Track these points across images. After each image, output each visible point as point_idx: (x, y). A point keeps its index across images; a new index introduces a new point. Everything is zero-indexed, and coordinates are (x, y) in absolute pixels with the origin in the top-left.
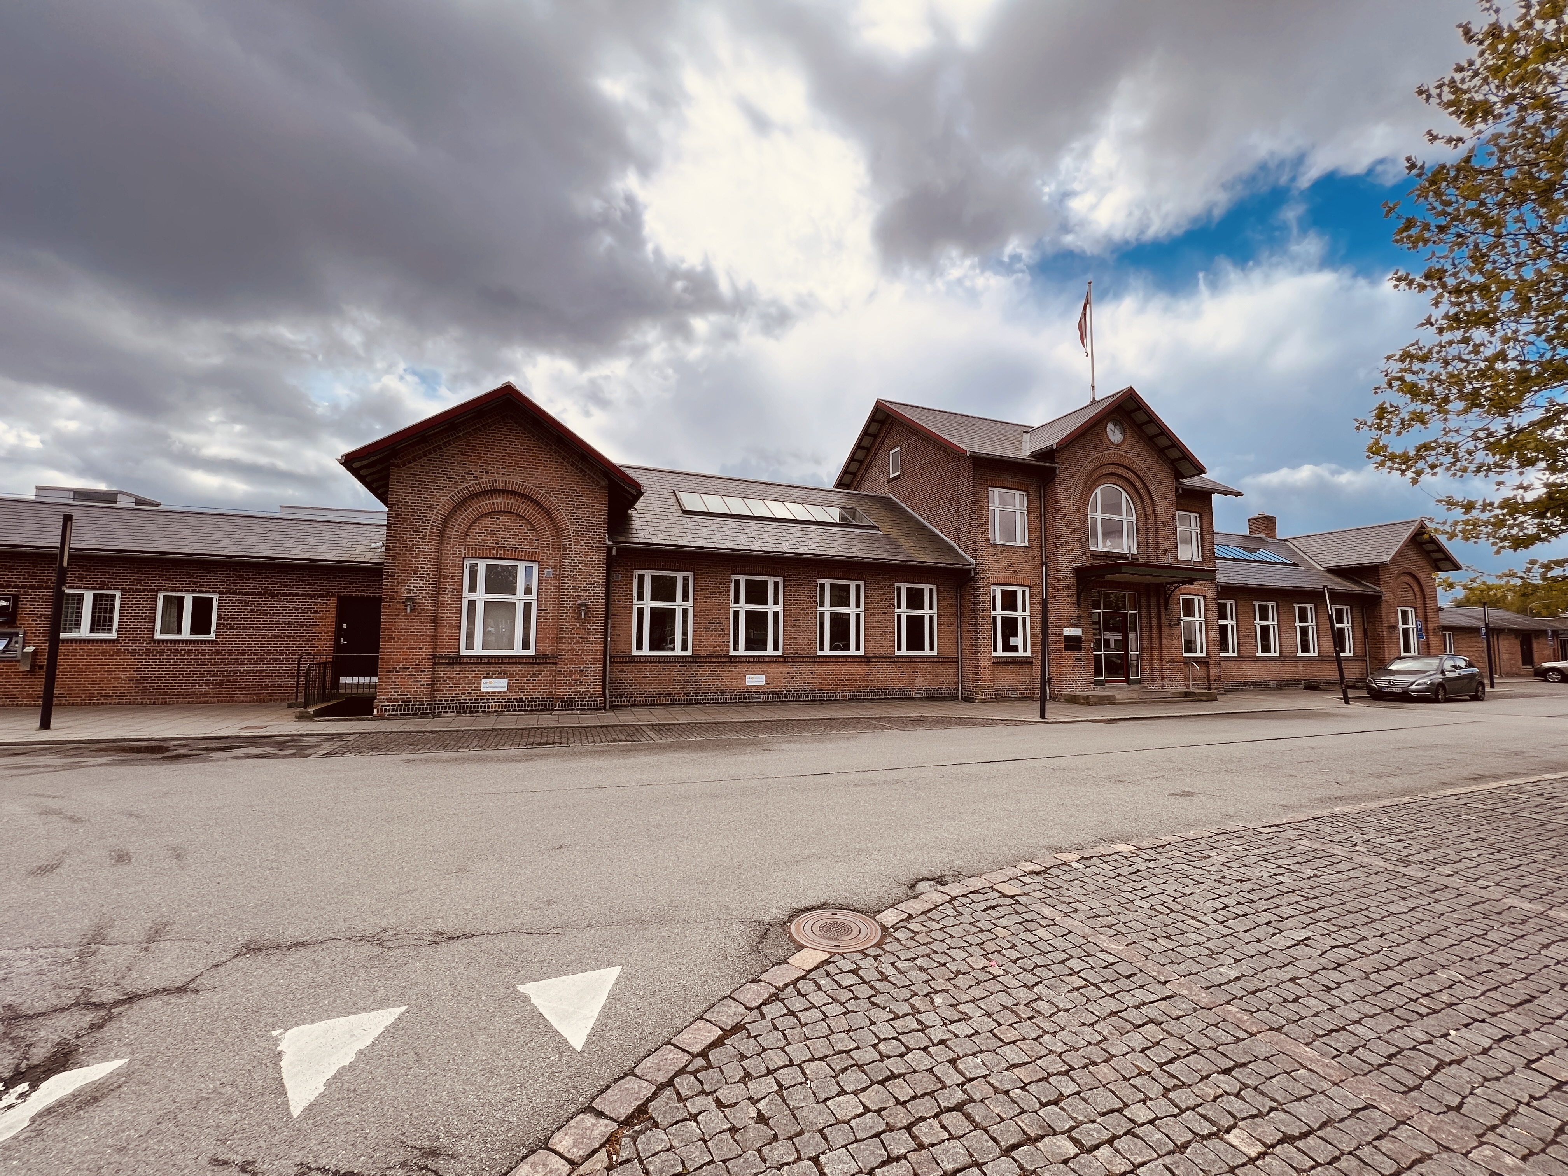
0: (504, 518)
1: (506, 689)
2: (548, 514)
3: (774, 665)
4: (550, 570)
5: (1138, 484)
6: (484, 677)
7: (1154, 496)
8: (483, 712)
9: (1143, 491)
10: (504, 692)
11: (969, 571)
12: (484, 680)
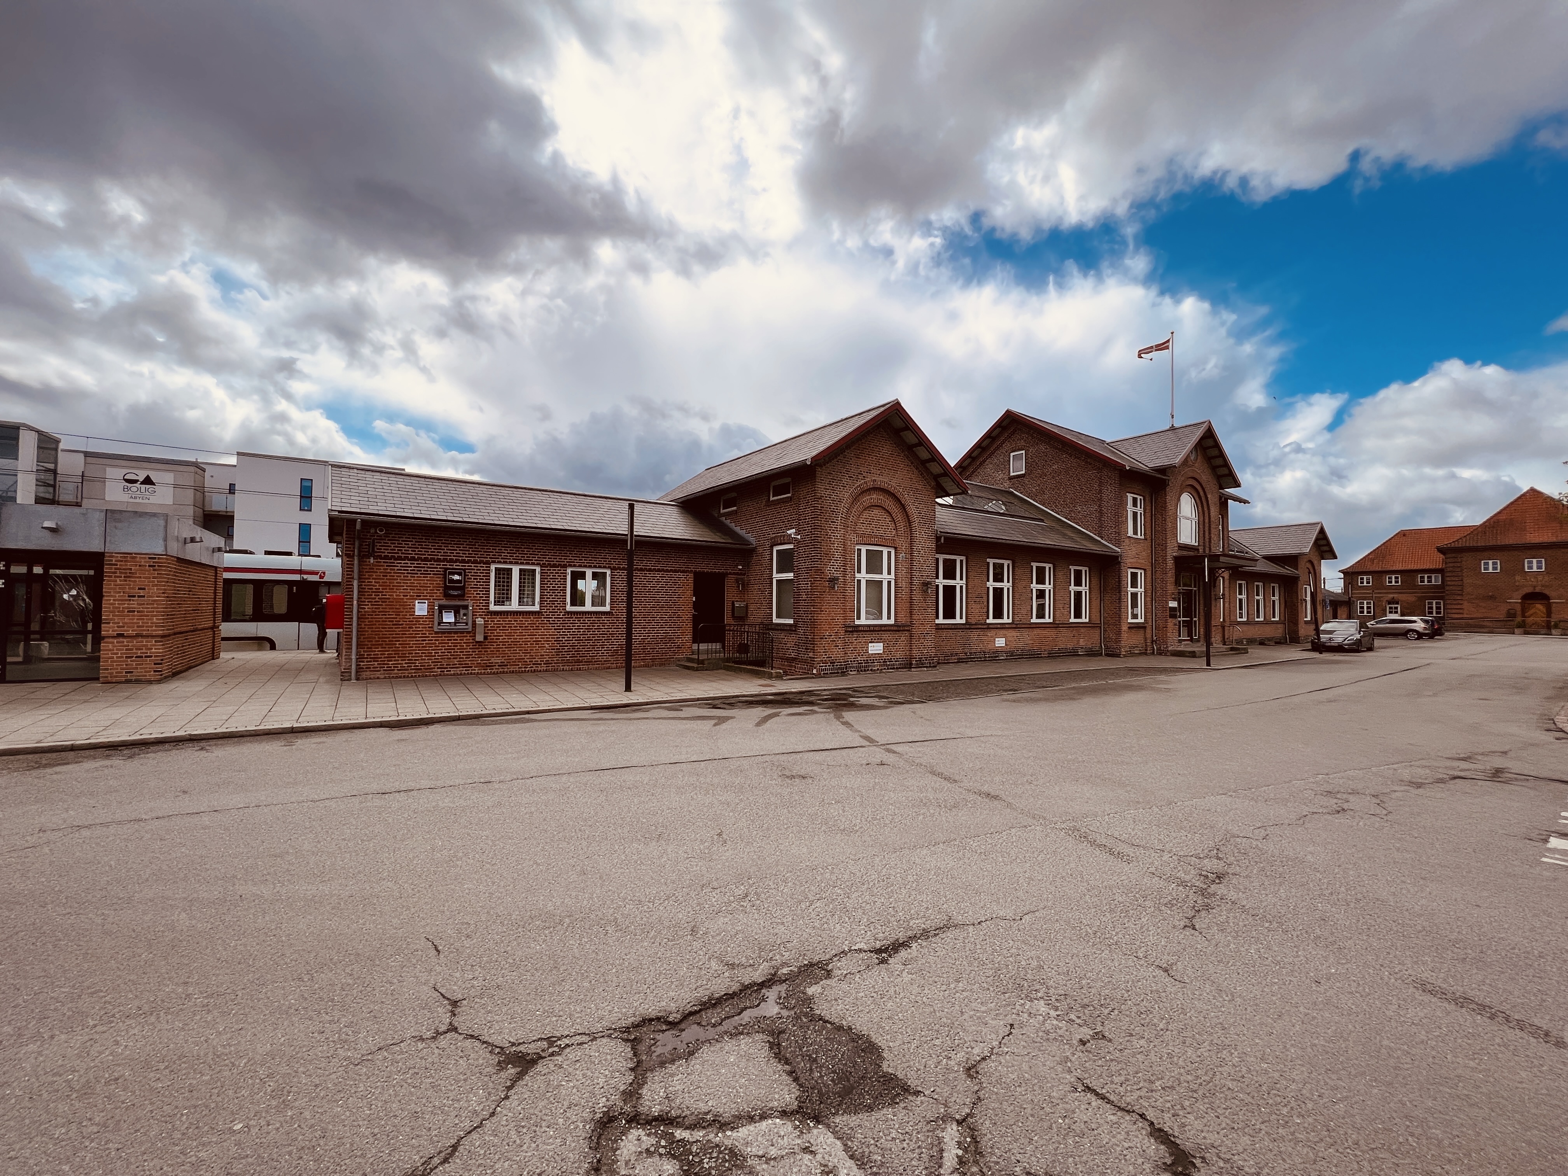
0: (876, 511)
1: (881, 652)
2: (903, 507)
3: (1010, 631)
4: (903, 554)
5: (1202, 493)
6: (870, 642)
7: (1210, 502)
8: (871, 670)
9: (1203, 499)
10: (881, 654)
11: (1117, 557)
12: (870, 645)
